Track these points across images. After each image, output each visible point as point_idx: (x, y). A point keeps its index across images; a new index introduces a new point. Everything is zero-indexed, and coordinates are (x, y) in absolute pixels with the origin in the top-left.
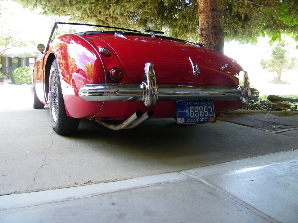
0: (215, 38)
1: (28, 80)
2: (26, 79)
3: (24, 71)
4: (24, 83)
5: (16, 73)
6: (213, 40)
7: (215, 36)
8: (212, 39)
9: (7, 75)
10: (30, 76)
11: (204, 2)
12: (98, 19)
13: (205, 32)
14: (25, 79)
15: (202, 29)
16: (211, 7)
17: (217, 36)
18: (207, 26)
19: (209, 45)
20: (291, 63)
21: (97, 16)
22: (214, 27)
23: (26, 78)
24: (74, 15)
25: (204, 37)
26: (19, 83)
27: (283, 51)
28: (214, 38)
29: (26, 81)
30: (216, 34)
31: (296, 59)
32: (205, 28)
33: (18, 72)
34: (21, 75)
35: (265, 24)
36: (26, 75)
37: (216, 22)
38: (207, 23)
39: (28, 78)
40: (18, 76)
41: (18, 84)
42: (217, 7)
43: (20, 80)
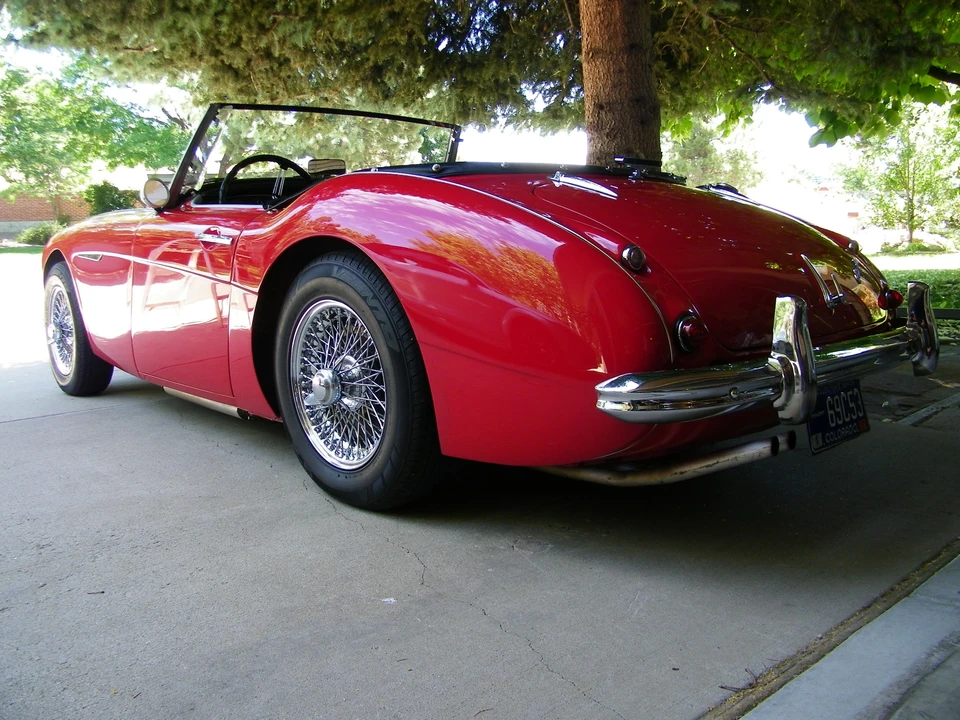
0: (642, 135)
6: (634, 139)
7: (640, 129)
8: (632, 137)
11: (602, 22)
12: (222, 61)
13: (610, 116)
15: (601, 107)
16: (626, 39)
18: (615, 96)
20: (731, 168)
21: (222, 54)
22: (637, 100)
24: (141, 49)
25: (608, 130)
27: (704, 136)
28: (639, 135)
30: (642, 122)
31: (742, 159)
32: (608, 104)
35: (739, 82)
37: (641, 86)
38: (614, 86)
42: (644, 38)
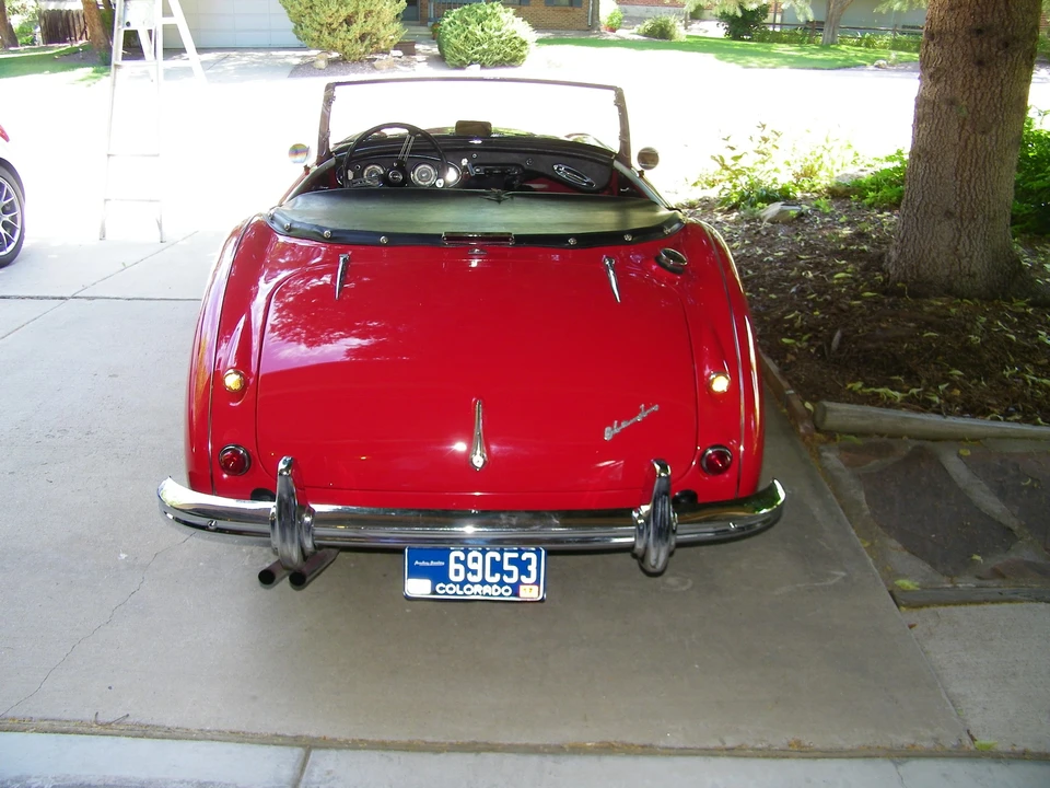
0: (976, 81)
1: (484, 52)
2: (480, 48)
3: (474, 20)
4: (471, 64)
5: (449, 28)
6: (964, 85)
7: (976, 71)
8: (960, 83)
9: (430, 24)
10: (491, 38)
13: (938, 51)
14: (476, 49)
15: (930, 38)
17: (985, 72)
18: (950, 23)
19: (944, 107)
22: (979, 32)
23: (480, 44)
26: (458, 64)
28: (972, 80)
29: (477, 56)
30: (980, 63)
32: (940, 32)
33: (455, 23)
34: (463, 35)
36: (480, 34)
37: (991, 10)
38: (952, 9)
39: (485, 46)
40: (453, 40)
41: (452, 65)
43: (459, 51)
